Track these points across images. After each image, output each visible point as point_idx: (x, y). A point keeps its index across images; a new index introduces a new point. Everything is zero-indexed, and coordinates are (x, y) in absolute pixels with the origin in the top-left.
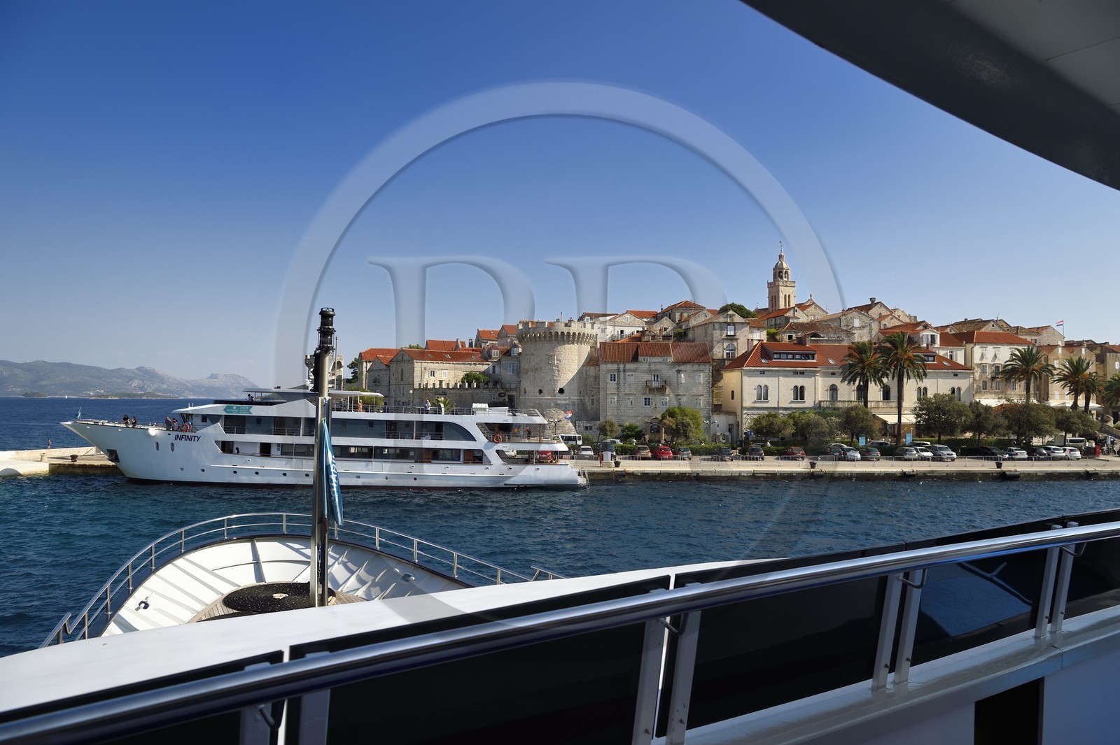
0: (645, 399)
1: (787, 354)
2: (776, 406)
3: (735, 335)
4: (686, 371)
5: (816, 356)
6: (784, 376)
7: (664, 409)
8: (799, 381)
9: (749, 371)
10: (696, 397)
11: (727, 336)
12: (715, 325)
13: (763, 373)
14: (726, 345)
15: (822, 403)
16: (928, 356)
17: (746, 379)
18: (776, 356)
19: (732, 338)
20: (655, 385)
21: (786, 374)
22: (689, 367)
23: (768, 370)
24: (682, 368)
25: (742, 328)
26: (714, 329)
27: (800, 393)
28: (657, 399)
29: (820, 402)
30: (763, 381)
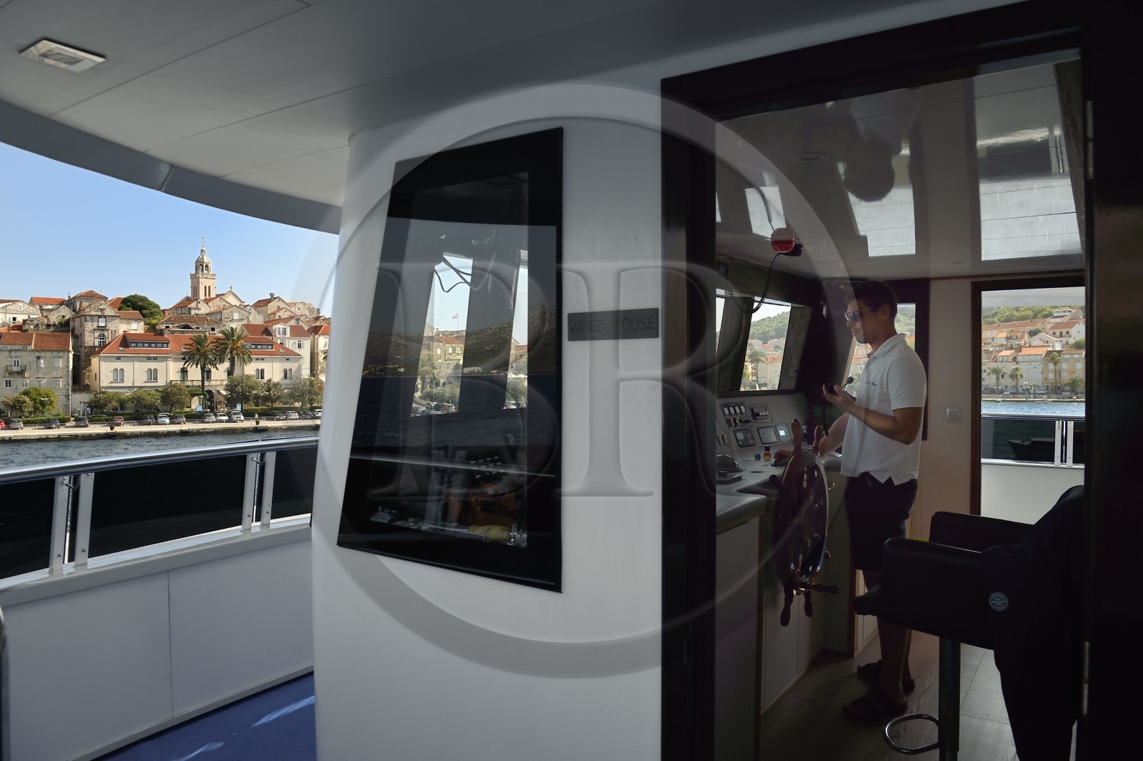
0: (6, 381)
1: (144, 343)
2: (132, 385)
3: (106, 326)
4: (46, 357)
5: (170, 345)
6: (138, 361)
7: (23, 389)
8: (153, 365)
9: (105, 357)
10: (55, 379)
11: (98, 326)
12: (87, 317)
13: (119, 358)
14: (97, 334)
15: (173, 383)
16: (268, 345)
17: (103, 364)
18: (133, 345)
19: (103, 329)
20: (15, 369)
21: (140, 360)
22: (49, 354)
23: (124, 357)
24: (42, 354)
25: (113, 320)
26: (86, 321)
27: (153, 374)
28: (17, 381)
29: (171, 381)
30: (119, 365)
